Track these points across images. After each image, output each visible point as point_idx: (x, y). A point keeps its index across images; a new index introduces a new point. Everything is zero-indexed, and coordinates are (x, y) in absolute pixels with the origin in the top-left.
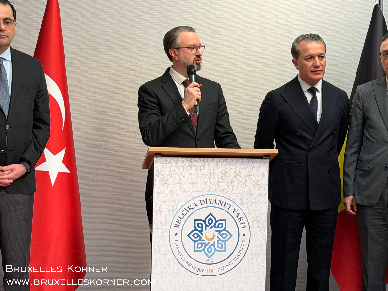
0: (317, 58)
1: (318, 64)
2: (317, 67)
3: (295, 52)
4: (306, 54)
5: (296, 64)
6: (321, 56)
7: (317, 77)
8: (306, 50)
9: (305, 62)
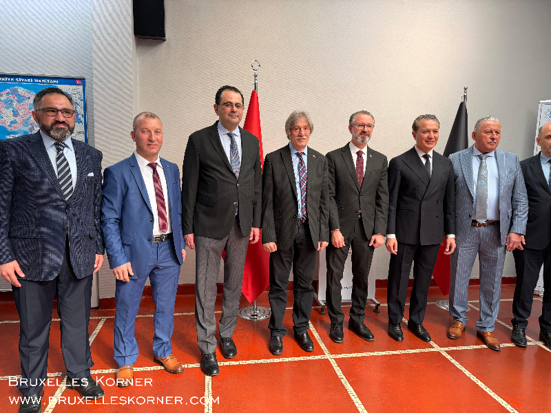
0: (432, 132)
1: (433, 137)
2: (431, 139)
3: (415, 127)
4: (424, 129)
5: (415, 136)
6: (435, 131)
7: (430, 146)
8: (424, 126)
9: (423, 134)
